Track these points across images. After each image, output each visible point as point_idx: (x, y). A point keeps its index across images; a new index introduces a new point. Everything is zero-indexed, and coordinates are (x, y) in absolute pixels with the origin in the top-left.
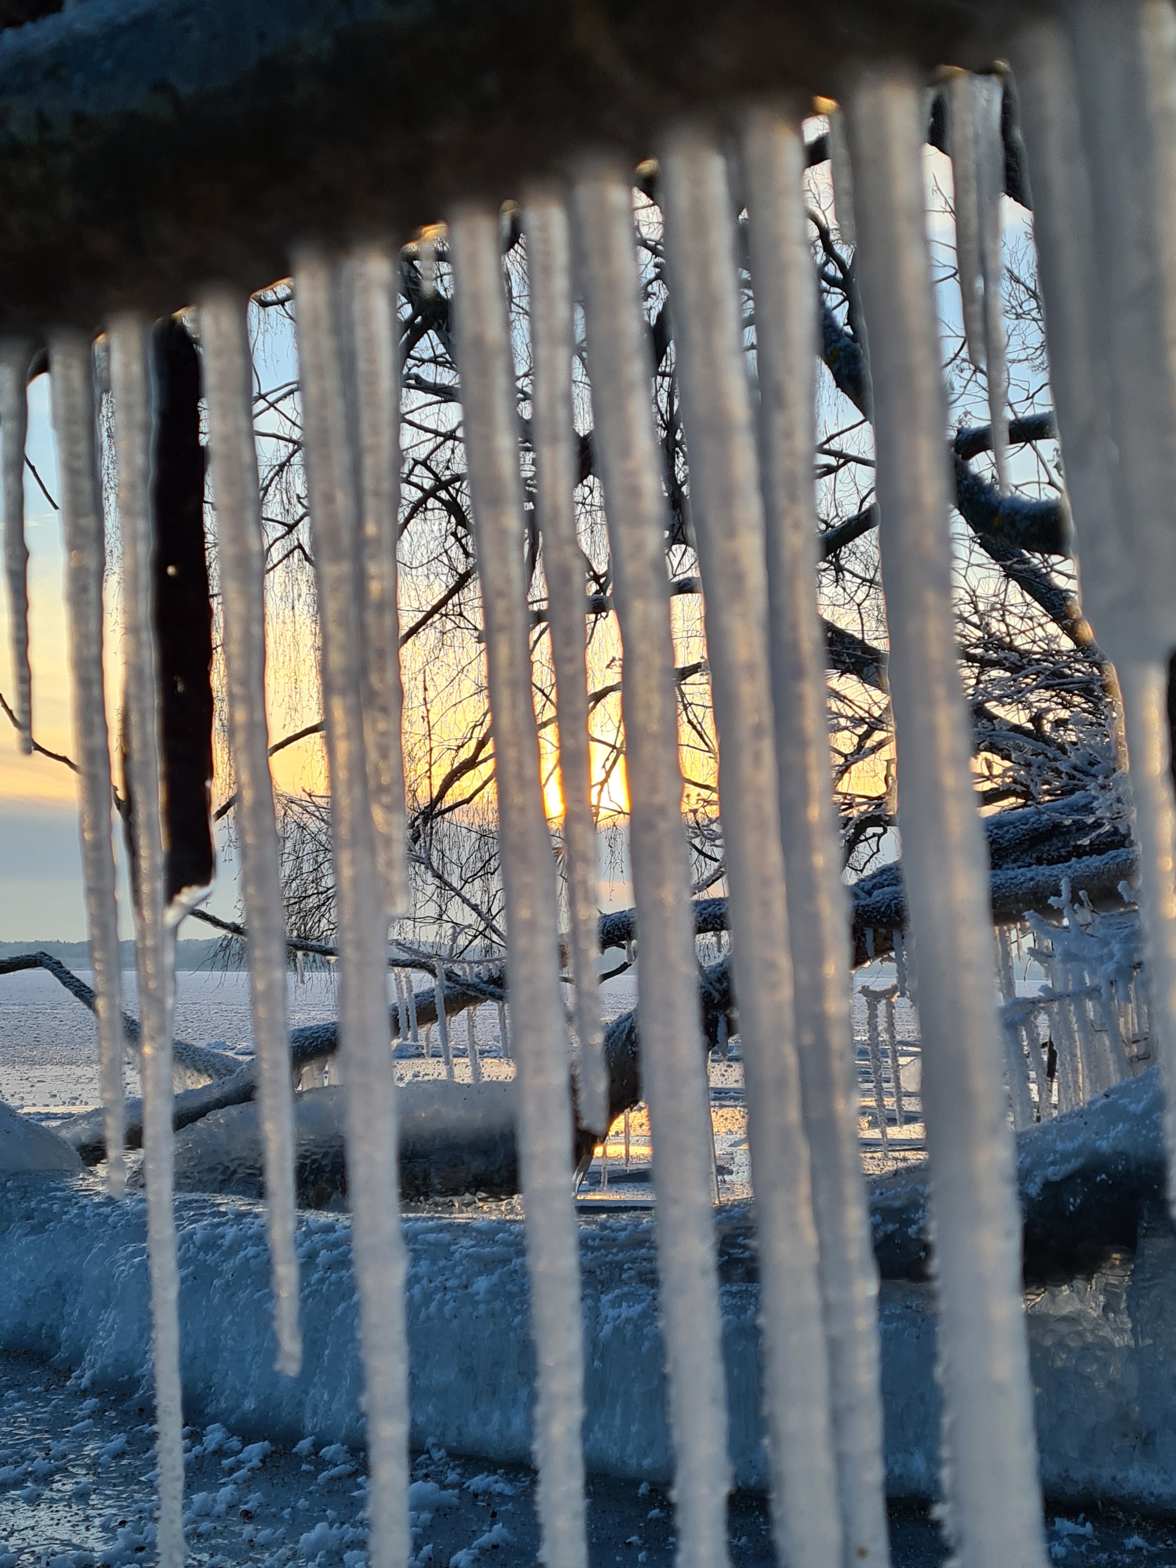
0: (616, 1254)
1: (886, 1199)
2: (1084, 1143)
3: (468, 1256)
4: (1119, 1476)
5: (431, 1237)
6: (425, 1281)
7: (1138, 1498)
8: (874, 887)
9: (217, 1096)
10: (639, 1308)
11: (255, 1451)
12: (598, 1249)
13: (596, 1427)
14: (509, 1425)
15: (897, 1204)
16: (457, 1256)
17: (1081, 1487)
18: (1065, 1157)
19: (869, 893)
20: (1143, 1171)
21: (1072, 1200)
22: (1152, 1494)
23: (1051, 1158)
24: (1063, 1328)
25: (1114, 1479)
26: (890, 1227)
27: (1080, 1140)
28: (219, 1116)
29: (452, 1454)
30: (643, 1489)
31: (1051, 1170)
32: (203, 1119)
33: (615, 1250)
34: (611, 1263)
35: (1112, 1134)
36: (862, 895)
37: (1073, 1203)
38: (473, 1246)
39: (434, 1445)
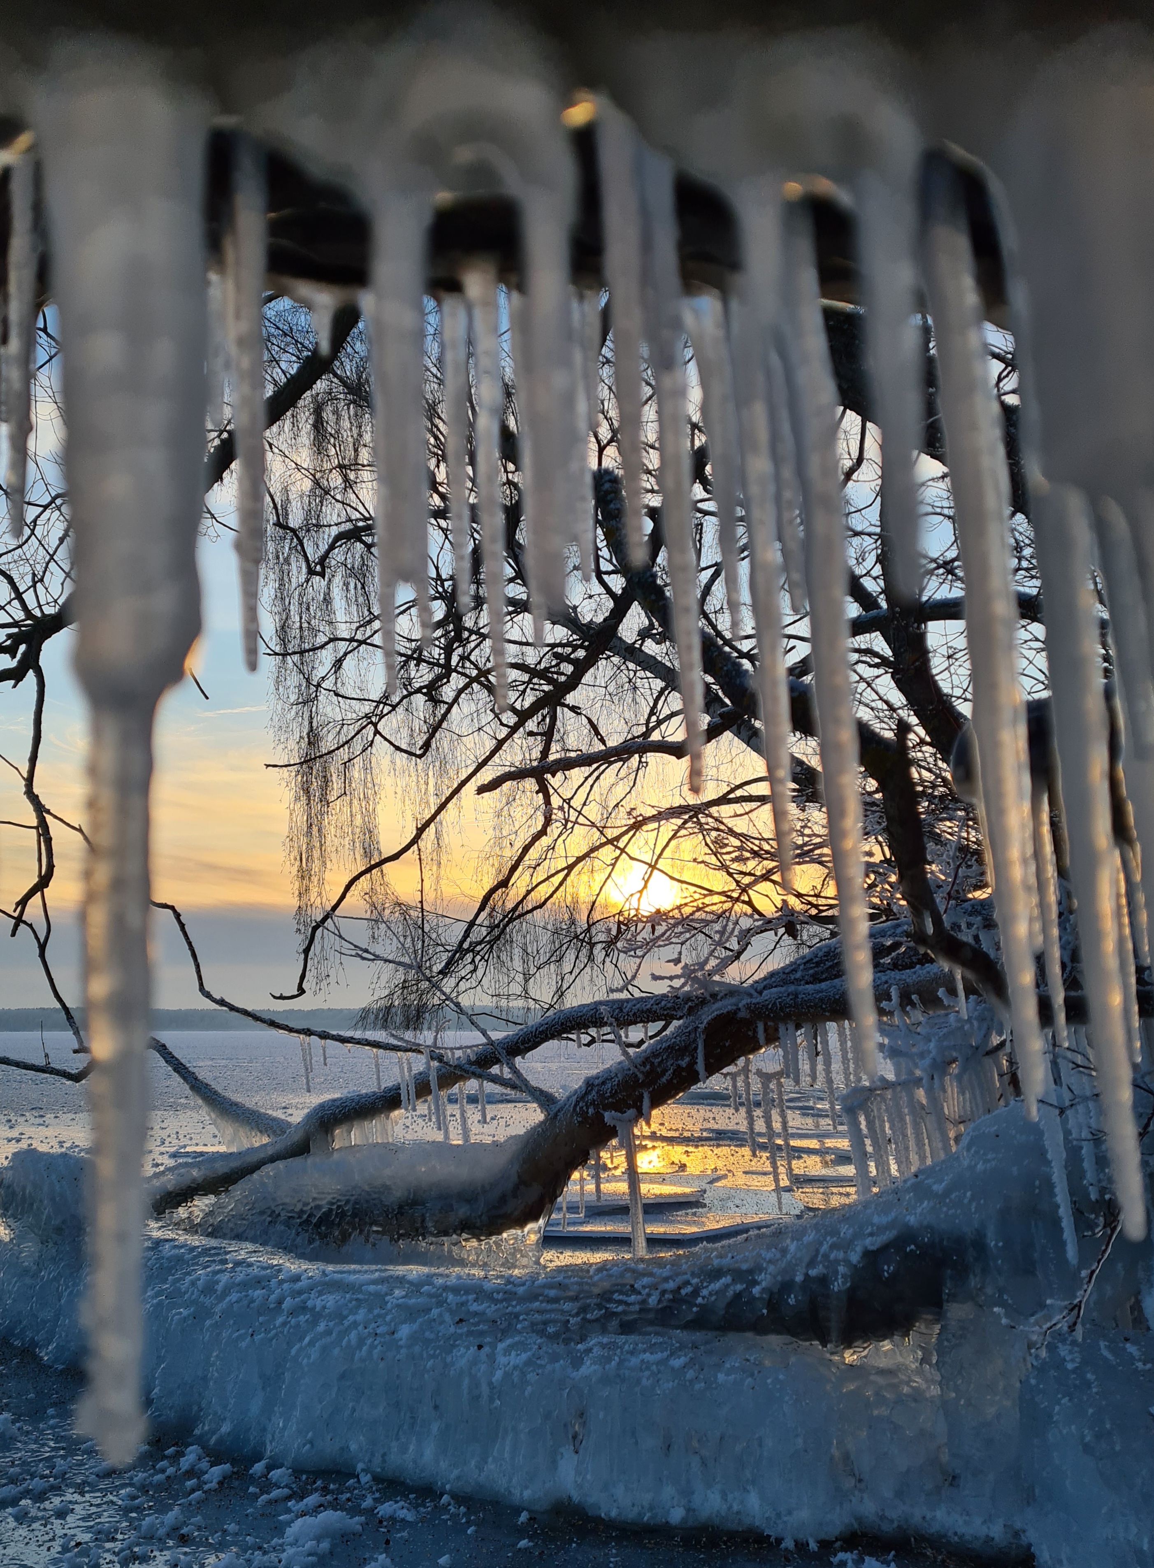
0: (515, 1307)
1: (737, 1262)
2: (896, 1218)
3: (398, 1306)
4: (928, 1516)
5: (372, 1288)
6: (360, 1328)
7: (945, 1536)
8: (765, 988)
9: (270, 1153)
10: (524, 1356)
11: (216, 1473)
12: (501, 1301)
13: (490, 1459)
14: (422, 1455)
15: (745, 1267)
16: (389, 1305)
17: (896, 1524)
18: (881, 1229)
19: (760, 993)
20: (945, 1243)
21: (886, 1267)
22: (956, 1534)
23: (869, 1230)
24: (881, 1380)
25: (924, 1518)
26: (739, 1287)
27: (893, 1215)
28: (269, 1170)
29: (377, 1479)
30: (524, 1517)
31: (868, 1241)
32: (258, 1172)
33: (514, 1303)
34: (510, 1314)
35: (919, 1210)
36: (755, 994)
37: (888, 1269)
38: (403, 1297)
39: (363, 1470)
